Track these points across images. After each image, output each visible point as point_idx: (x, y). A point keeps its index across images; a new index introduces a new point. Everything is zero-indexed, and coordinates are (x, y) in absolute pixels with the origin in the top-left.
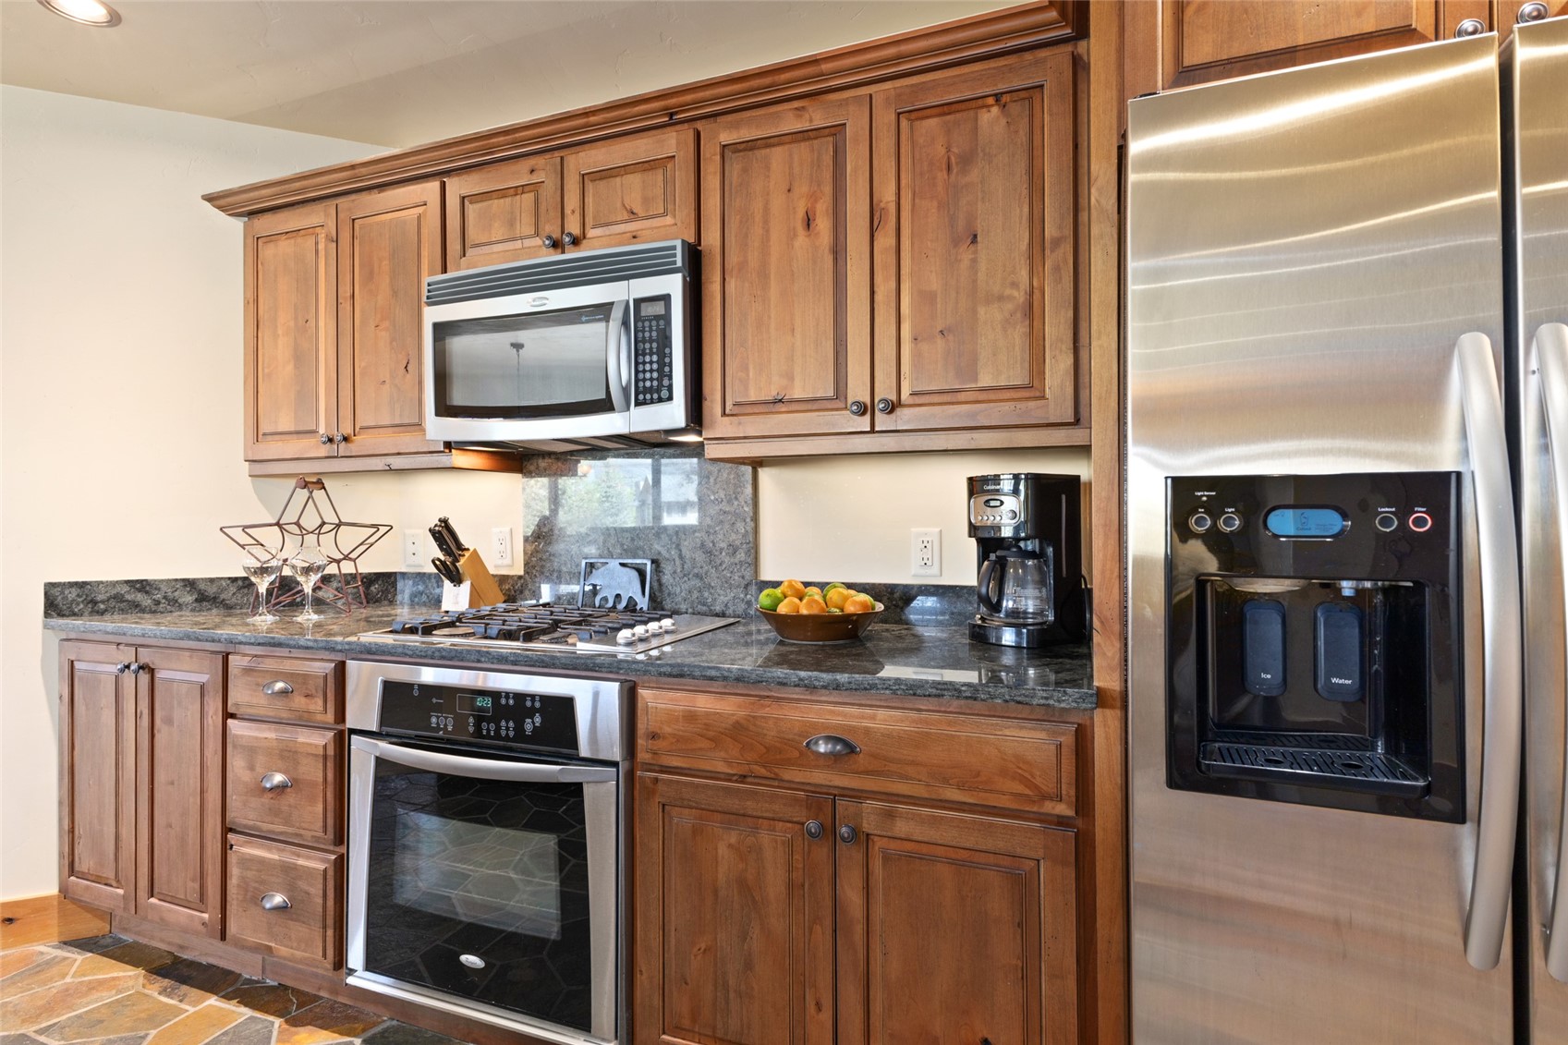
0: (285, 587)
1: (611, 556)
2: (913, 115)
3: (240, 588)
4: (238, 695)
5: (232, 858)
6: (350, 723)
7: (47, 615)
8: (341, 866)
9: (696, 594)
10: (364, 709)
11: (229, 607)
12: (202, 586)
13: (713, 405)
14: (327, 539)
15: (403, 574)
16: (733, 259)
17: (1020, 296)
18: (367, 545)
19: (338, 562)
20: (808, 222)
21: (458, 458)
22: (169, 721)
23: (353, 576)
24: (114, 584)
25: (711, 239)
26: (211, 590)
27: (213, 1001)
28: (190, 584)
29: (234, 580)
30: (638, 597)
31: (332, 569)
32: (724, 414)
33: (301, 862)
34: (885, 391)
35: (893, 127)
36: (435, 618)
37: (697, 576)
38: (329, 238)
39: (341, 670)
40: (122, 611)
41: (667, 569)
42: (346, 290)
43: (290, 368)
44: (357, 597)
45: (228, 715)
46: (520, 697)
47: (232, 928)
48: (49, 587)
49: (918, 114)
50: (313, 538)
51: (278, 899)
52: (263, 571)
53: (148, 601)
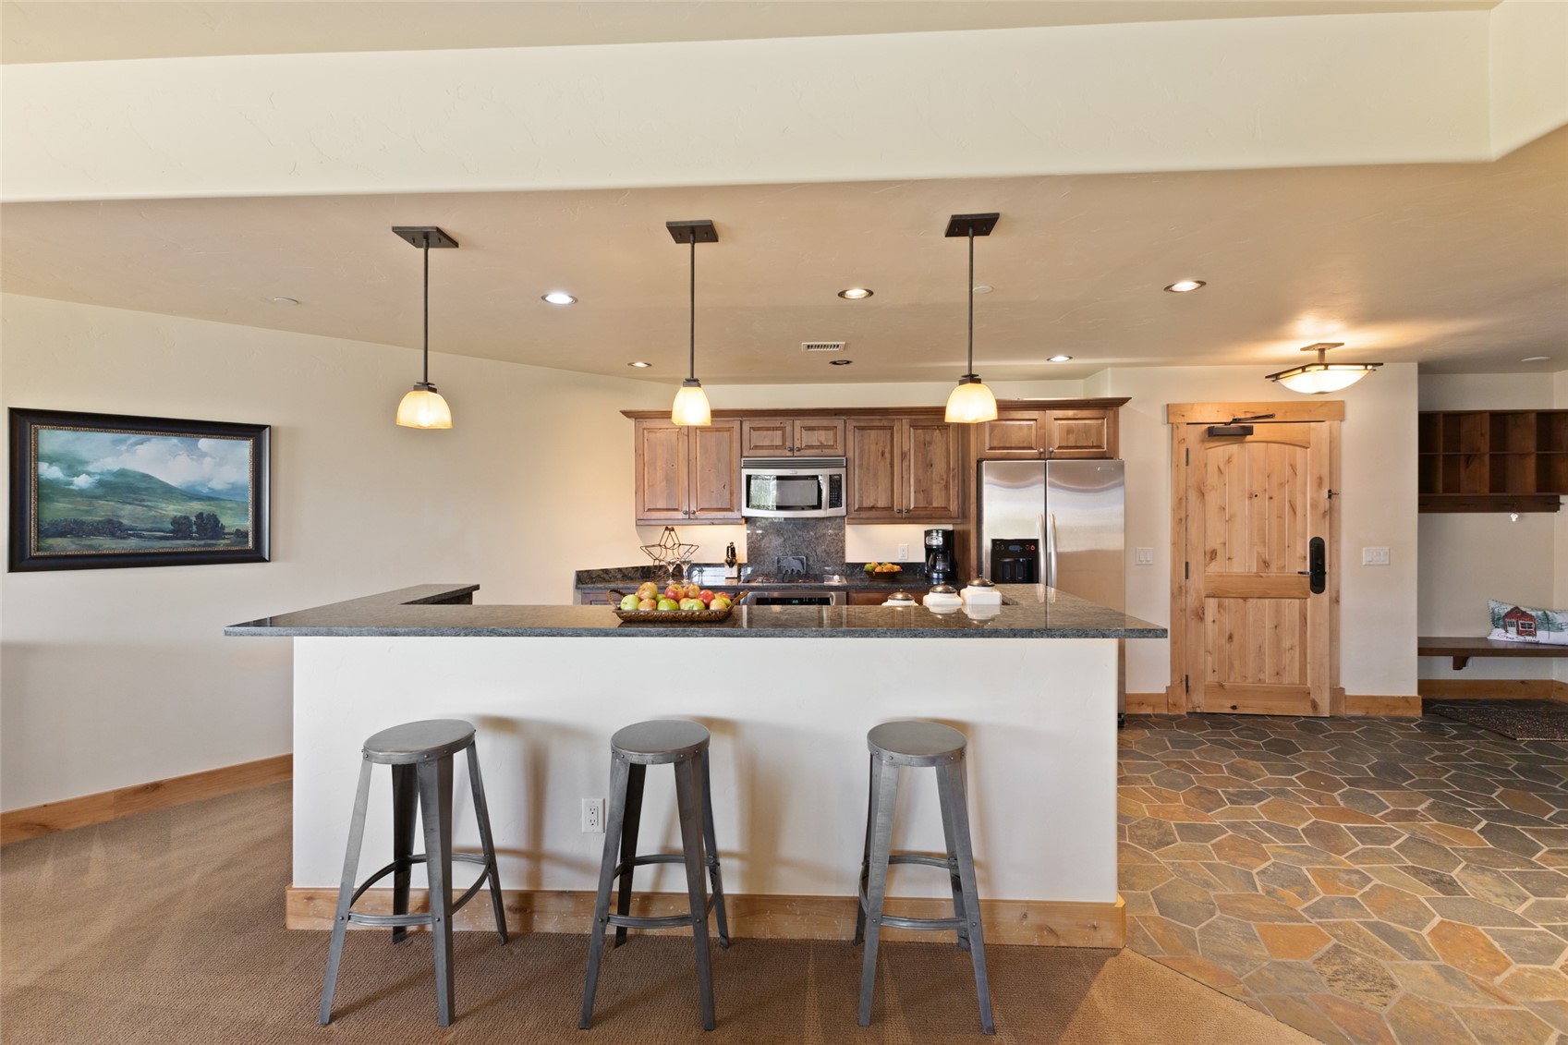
1: (788, 555)
2: (915, 428)
7: (577, 584)
14: (676, 550)
17: (944, 483)
18: (689, 553)
20: (883, 454)
24: (597, 571)
25: (850, 455)
26: (626, 572)
28: (620, 570)
32: (854, 511)
34: (906, 507)
35: (909, 430)
37: (824, 562)
40: (600, 582)
41: (811, 559)
42: (693, 456)
48: (577, 572)
50: (671, 550)
53: (608, 578)
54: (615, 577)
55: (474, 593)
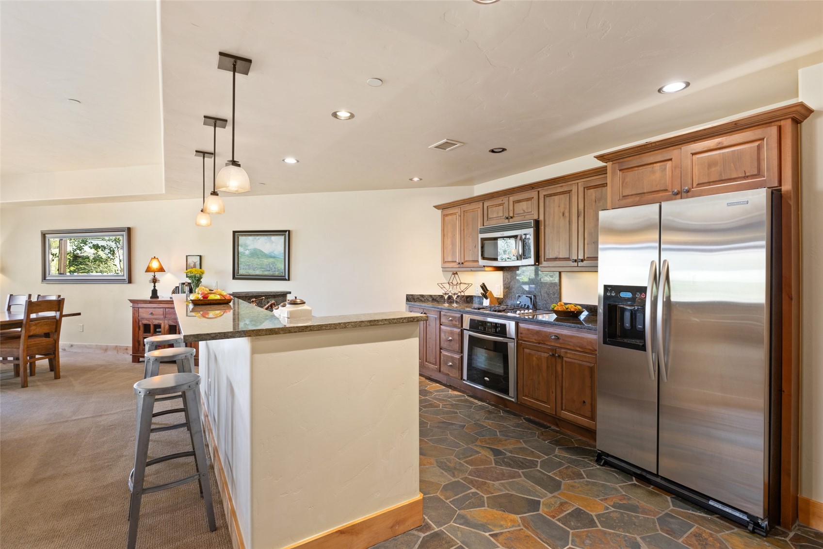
0: (450, 297)
1: (524, 294)
2: (588, 188)
3: (440, 298)
4: (443, 320)
5: (442, 355)
6: (464, 327)
7: (407, 301)
8: (462, 358)
9: (545, 305)
10: (466, 325)
11: (438, 302)
12: (433, 297)
13: (542, 259)
14: (458, 286)
15: (475, 296)
16: (547, 223)
18: (467, 288)
19: (460, 292)
20: (563, 214)
21: (487, 269)
22: (429, 325)
23: (463, 296)
24: (418, 295)
25: (541, 218)
26: (435, 298)
27: (438, 384)
28: (431, 296)
29: (439, 296)
30: (530, 305)
31: (459, 294)
32: (544, 261)
33: (455, 356)
34: (581, 257)
35: (583, 191)
36: (481, 307)
37: (545, 300)
38: (459, 216)
39: (462, 316)
40: (419, 301)
41: (538, 298)
42: (462, 228)
43: (451, 246)
44: (464, 301)
45: (441, 325)
46: (496, 324)
47: (442, 369)
48: (407, 295)
49: (589, 188)
50: (455, 286)
51: (450, 364)
52: (446, 294)
53: (423, 300)
54: (428, 300)
55: (288, 295)
